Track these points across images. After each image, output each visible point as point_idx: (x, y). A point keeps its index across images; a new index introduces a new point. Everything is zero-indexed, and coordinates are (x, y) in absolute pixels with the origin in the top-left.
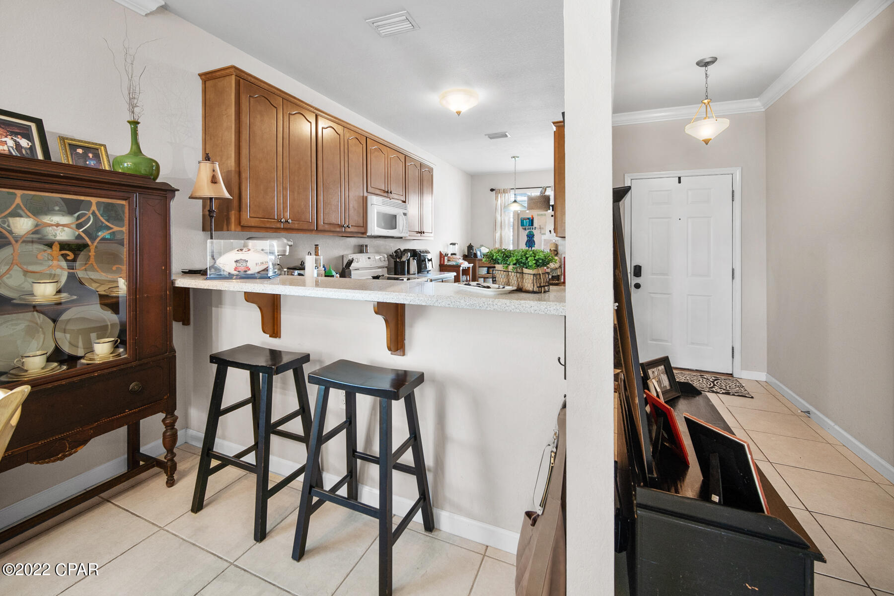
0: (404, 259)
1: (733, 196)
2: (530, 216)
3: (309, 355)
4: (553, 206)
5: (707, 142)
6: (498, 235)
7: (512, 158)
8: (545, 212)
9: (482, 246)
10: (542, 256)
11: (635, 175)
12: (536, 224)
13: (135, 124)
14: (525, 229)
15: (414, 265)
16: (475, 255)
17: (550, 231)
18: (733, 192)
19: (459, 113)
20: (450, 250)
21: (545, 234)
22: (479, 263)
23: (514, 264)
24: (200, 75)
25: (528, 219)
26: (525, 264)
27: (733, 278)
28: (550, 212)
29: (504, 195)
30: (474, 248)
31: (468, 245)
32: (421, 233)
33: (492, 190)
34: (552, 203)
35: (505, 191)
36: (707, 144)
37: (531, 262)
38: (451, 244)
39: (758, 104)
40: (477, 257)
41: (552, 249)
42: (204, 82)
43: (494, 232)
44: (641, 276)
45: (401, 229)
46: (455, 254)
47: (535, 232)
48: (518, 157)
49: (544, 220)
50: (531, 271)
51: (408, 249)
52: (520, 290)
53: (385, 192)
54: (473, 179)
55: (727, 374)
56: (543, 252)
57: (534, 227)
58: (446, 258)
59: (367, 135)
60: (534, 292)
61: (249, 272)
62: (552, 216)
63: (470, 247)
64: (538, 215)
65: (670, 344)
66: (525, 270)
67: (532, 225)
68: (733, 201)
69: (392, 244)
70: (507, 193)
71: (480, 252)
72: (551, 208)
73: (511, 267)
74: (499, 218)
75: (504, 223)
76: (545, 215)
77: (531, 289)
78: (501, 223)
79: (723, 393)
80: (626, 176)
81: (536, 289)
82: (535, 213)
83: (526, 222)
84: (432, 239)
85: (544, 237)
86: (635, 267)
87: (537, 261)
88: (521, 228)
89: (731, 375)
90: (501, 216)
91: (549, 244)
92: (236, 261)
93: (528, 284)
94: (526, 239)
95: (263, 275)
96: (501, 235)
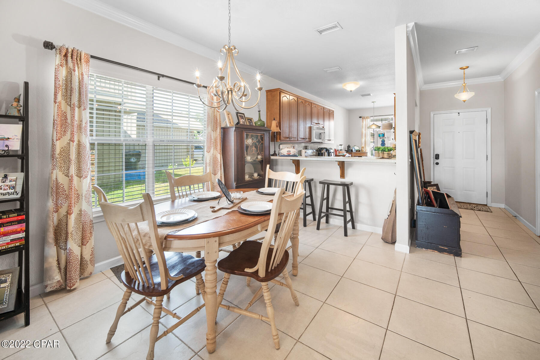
0: (323, 152)
1: (487, 121)
2: (383, 133)
3: (313, 179)
4: (394, 128)
5: (464, 101)
6: (363, 140)
7: (372, 102)
8: (390, 131)
9: (355, 146)
10: (390, 148)
11: (436, 112)
12: (385, 136)
13: (259, 111)
14: (381, 138)
15: (326, 154)
16: (352, 151)
17: (393, 139)
18: (487, 119)
19: (351, 91)
20: (340, 148)
21: (390, 140)
22: (354, 154)
23: (381, 151)
24: (266, 91)
25: (382, 134)
26: (384, 150)
27: (487, 160)
28: (393, 130)
29: (367, 119)
30: (351, 147)
31: (348, 145)
32: (330, 140)
33: (360, 117)
34: (393, 126)
35: (367, 118)
36: (464, 102)
37: (387, 150)
38: (340, 145)
39: (500, 78)
40: (353, 152)
41: (394, 147)
42: (267, 93)
43: (361, 138)
44: (439, 159)
45: (323, 139)
46: (342, 150)
47: (385, 139)
48: (375, 102)
49: (389, 134)
50: (386, 153)
51: (324, 148)
52: (383, 158)
53: (317, 124)
54: (350, 112)
55: (484, 205)
56: (390, 147)
57: (385, 137)
58: (338, 152)
59: (311, 101)
60: (387, 158)
61: (291, 155)
62: (394, 132)
63: (349, 147)
64: (387, 132)
65: (454, 191)
66: (384, 152)
67: (384, 136)
68: (487, 123)
69: (316, 146)
70: (369, 118)
71: (354, 149)
72: (393, 128)
73: (380, 152)
74: (364, 132)
75: (367, 134)
76: (390, 132)
77: (386, 158)
78: (365, 134)
79: (477, 210)
80: (431, 113)
81: (388, 157)
82: (385, 131)
83: (381, 135)
84: (334, 143)
85: (389, 142)
86: (436, 155)
87: (388, 150)
88: (378, 138)
89: (486, 205)
90: (365, 130)
91: (392, 145)
92: (287, 151)
93: (386, 156)
94: (381, 142)
95: (295, 156)
96: (365, 140)
